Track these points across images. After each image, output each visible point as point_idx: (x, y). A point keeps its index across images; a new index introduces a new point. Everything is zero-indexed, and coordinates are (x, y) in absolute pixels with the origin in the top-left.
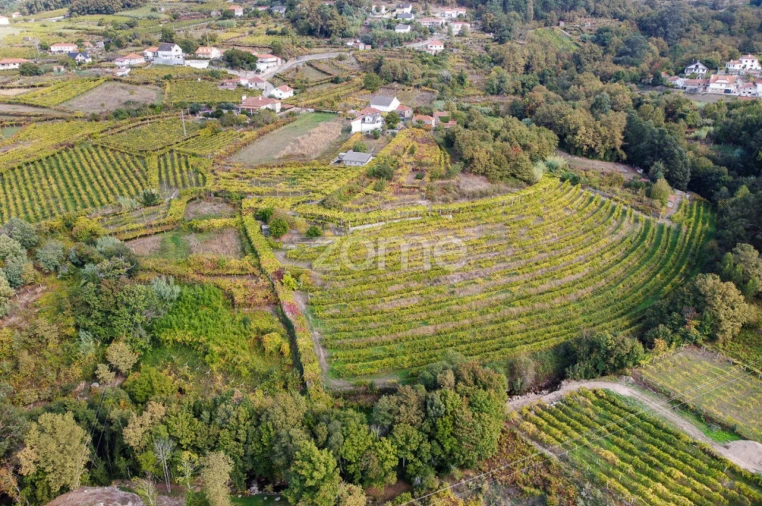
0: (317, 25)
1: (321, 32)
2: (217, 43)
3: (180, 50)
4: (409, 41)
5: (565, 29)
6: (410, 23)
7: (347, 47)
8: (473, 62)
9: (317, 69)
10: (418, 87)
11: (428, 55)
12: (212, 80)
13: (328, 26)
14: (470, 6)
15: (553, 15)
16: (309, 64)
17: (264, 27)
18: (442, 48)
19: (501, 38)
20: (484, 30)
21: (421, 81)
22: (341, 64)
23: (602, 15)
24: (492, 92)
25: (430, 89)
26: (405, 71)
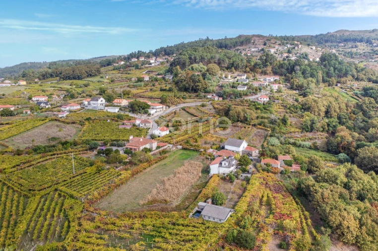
0: (189, 85)
1: (192, 90)
2: (130, 96)
3: (104, 101)
4: (246, 95)
5: (341, 88)
6: (246, 85)
7: (208, 99)
8: (289, 109)
9: (188, 112)
10: (254, 125)
11: (259, 104)
12: (117, 121)
13: (196, 86)
14: (281, 75)
15: (334, 80)
16: (184, 109)
17: (159, 87)
18: (268, 99)
19: (304, 93)
20: (292, 88)
21: (256, 122)
22: (203, 109)
23: (362, 80)
24: (307, 130)
25: (263, 128)
26: (246, 115)
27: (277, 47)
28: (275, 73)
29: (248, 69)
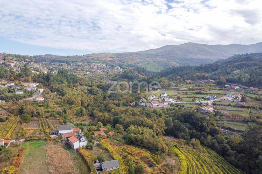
4: (25, 97)
5: (76, 90)
6: (20, 90)
8: (60, 104)
10: (46, 118)
11: (39, 103)
14: (39, 82)
15: (72, 85)
18: (43, 99)
19: (63, 94)
20: (52, 91)
21: (46, 115)
24: (79, 115)
25: (54, 118)
26: (38, 111)
27: (15, 62)
29: (12, 78)
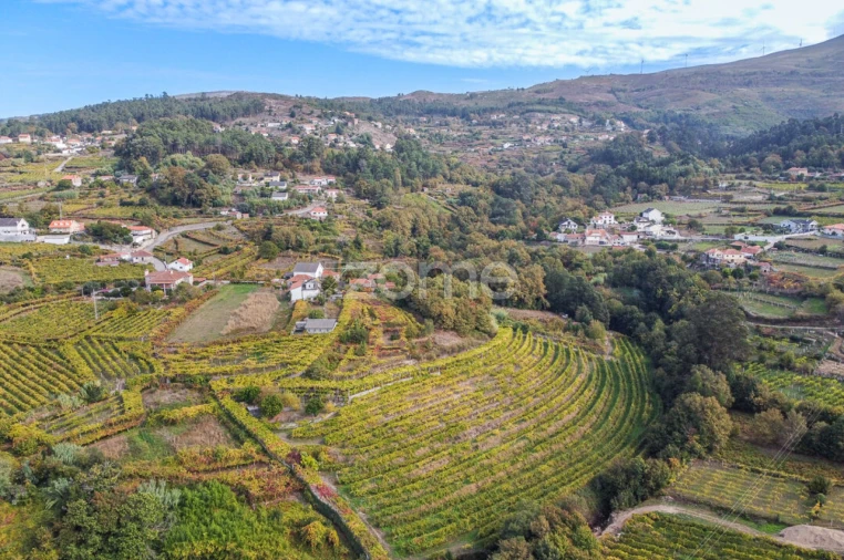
0: (183, 194)
1: (188, 202)
2: (61, 216)
3: (27, 224)
4: (289, 208)
5: (430, 194)
6: (285, 191)
7: (222, 216)
8: (360, 227)
9: (195, 240)
10: (315, 253)
11: (314, 222)
12: (82, 257)
13: (196, 196)
14: (337, 174)
15: (418, 181)
16: (185, 236)
17: (116, 197)
18: (326, 214)
20: (358, 196)
21: (316, 247)
22: (222, 233)
23: (457, 182)
24: (390, 254)
25: (329, 255)
26: (299, 237)
27: (315, 121)
28: (328, 172)
29: (280, 164)
